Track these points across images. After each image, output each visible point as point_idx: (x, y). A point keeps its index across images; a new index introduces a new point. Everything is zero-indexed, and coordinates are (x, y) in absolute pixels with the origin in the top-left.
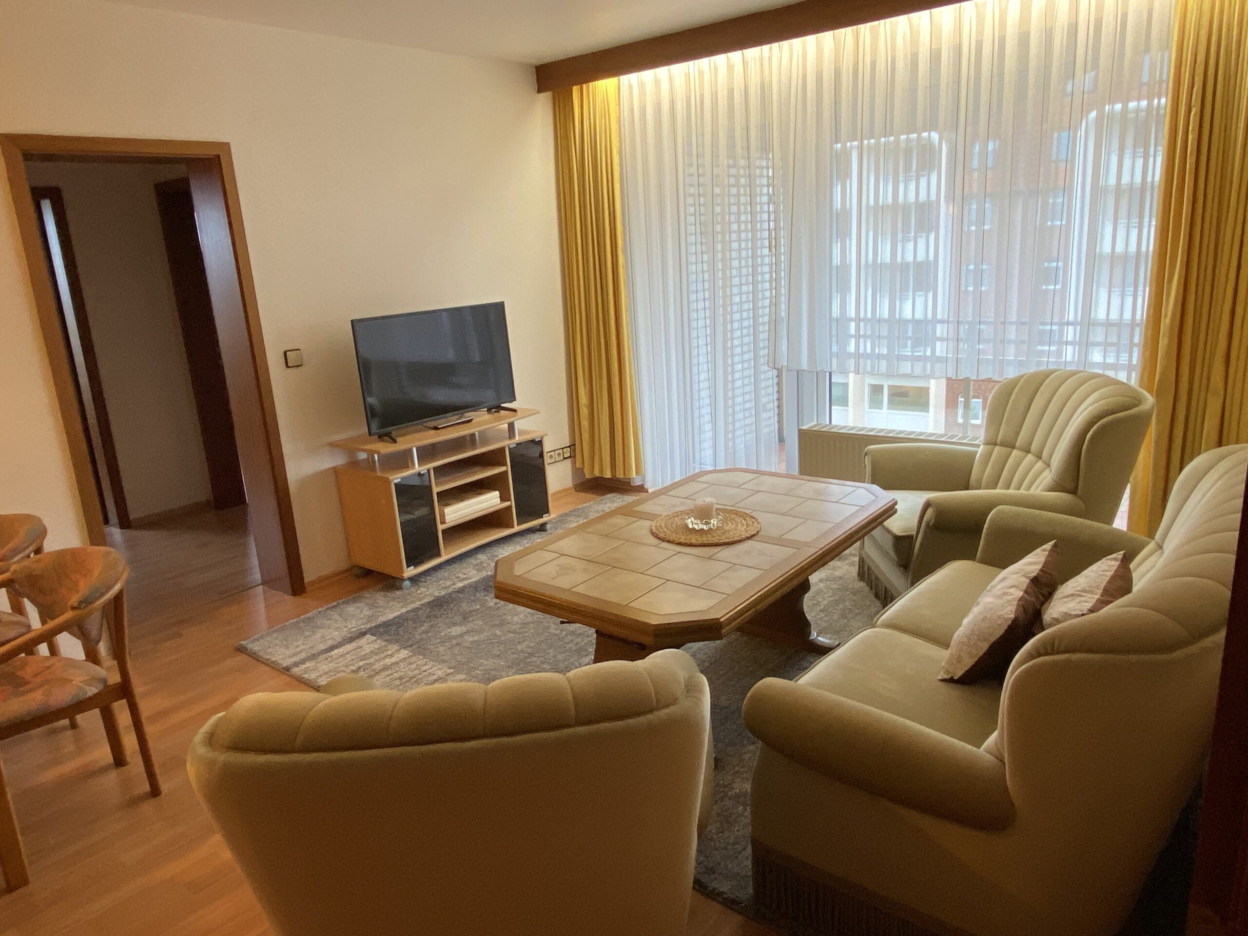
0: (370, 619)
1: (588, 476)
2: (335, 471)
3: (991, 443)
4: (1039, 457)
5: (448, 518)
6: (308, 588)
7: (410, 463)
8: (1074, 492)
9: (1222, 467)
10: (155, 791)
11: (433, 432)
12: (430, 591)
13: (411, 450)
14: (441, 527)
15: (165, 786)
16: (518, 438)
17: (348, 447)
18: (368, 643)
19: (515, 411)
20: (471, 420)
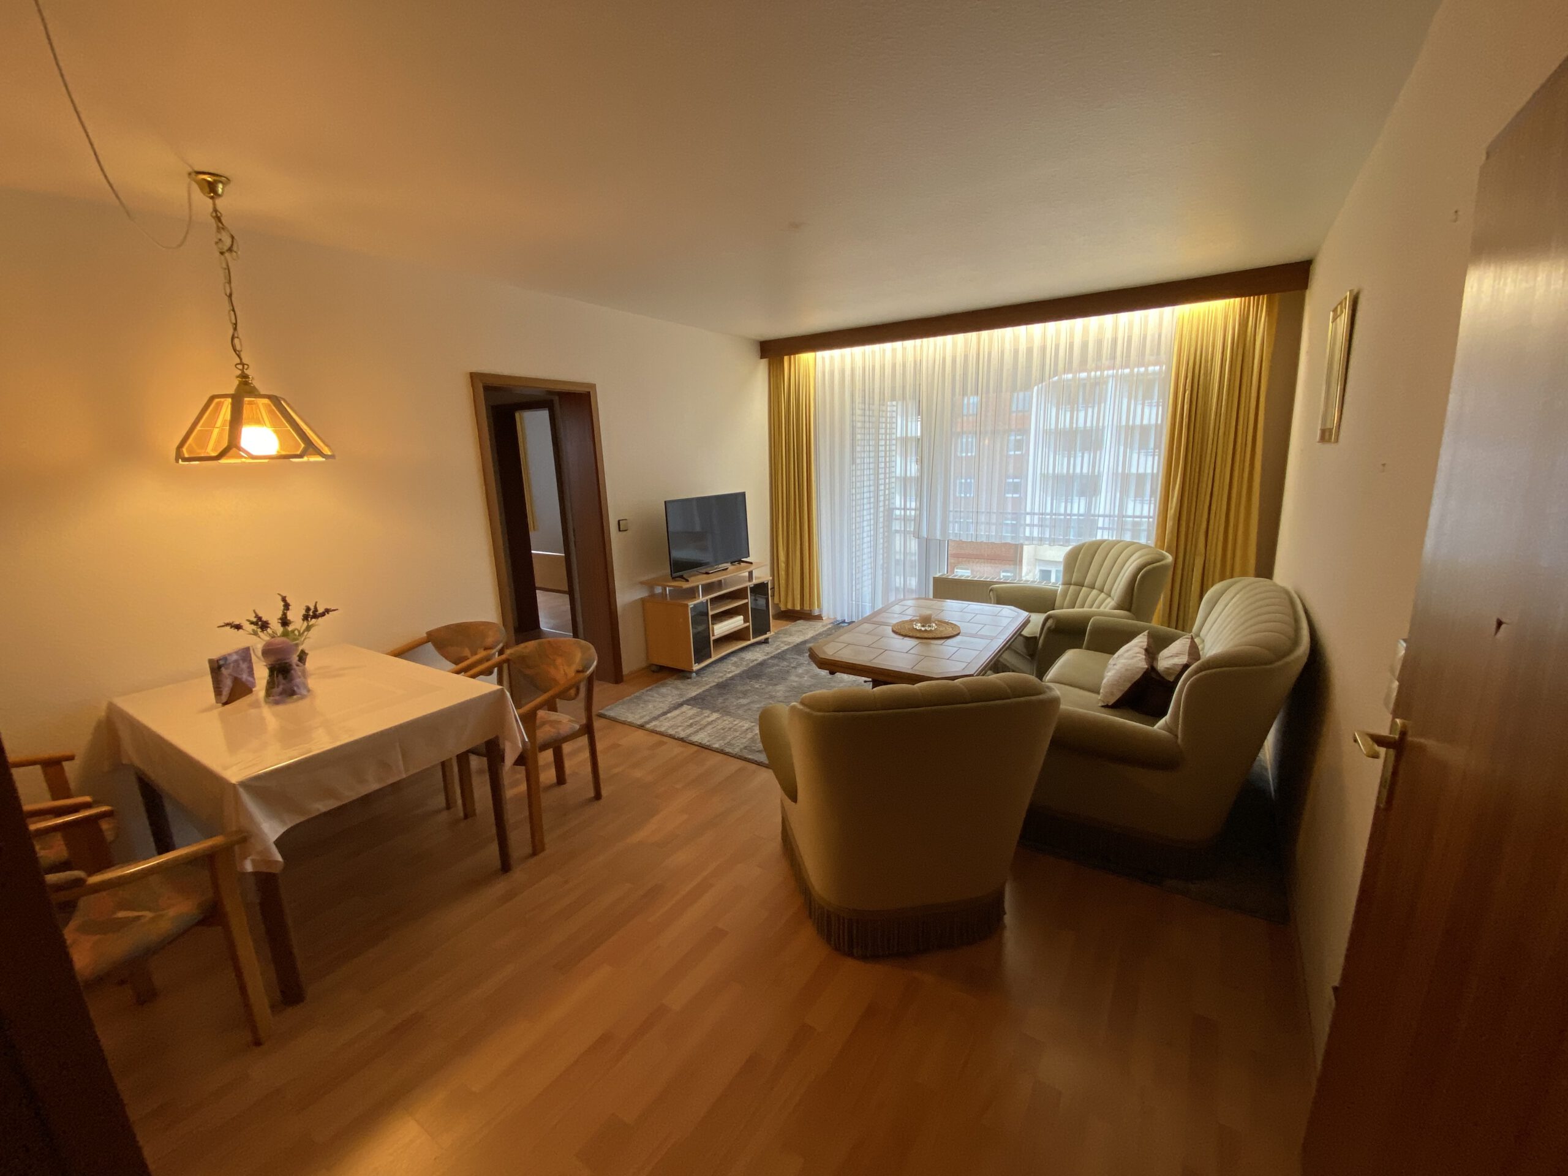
0: (681, 695)
1: (783, 608)
2: (643, 601)
3: (1068, 583)
4: (1101, 591)
5: (716, 632)
6: (625, 679)
7: (697, 595)
8: (1129, 610)
9: (1233, 590)
10: (598, 796)
11: (705, 575)
12: (711, 680)
13: (698, 587)
14: (712, 638)
15: (604, 792)
16: (755, 581)
17: (650, 585)
18: (688, 711)
19: (751, 563)
20: (727, 569)
